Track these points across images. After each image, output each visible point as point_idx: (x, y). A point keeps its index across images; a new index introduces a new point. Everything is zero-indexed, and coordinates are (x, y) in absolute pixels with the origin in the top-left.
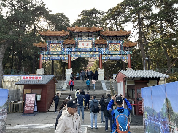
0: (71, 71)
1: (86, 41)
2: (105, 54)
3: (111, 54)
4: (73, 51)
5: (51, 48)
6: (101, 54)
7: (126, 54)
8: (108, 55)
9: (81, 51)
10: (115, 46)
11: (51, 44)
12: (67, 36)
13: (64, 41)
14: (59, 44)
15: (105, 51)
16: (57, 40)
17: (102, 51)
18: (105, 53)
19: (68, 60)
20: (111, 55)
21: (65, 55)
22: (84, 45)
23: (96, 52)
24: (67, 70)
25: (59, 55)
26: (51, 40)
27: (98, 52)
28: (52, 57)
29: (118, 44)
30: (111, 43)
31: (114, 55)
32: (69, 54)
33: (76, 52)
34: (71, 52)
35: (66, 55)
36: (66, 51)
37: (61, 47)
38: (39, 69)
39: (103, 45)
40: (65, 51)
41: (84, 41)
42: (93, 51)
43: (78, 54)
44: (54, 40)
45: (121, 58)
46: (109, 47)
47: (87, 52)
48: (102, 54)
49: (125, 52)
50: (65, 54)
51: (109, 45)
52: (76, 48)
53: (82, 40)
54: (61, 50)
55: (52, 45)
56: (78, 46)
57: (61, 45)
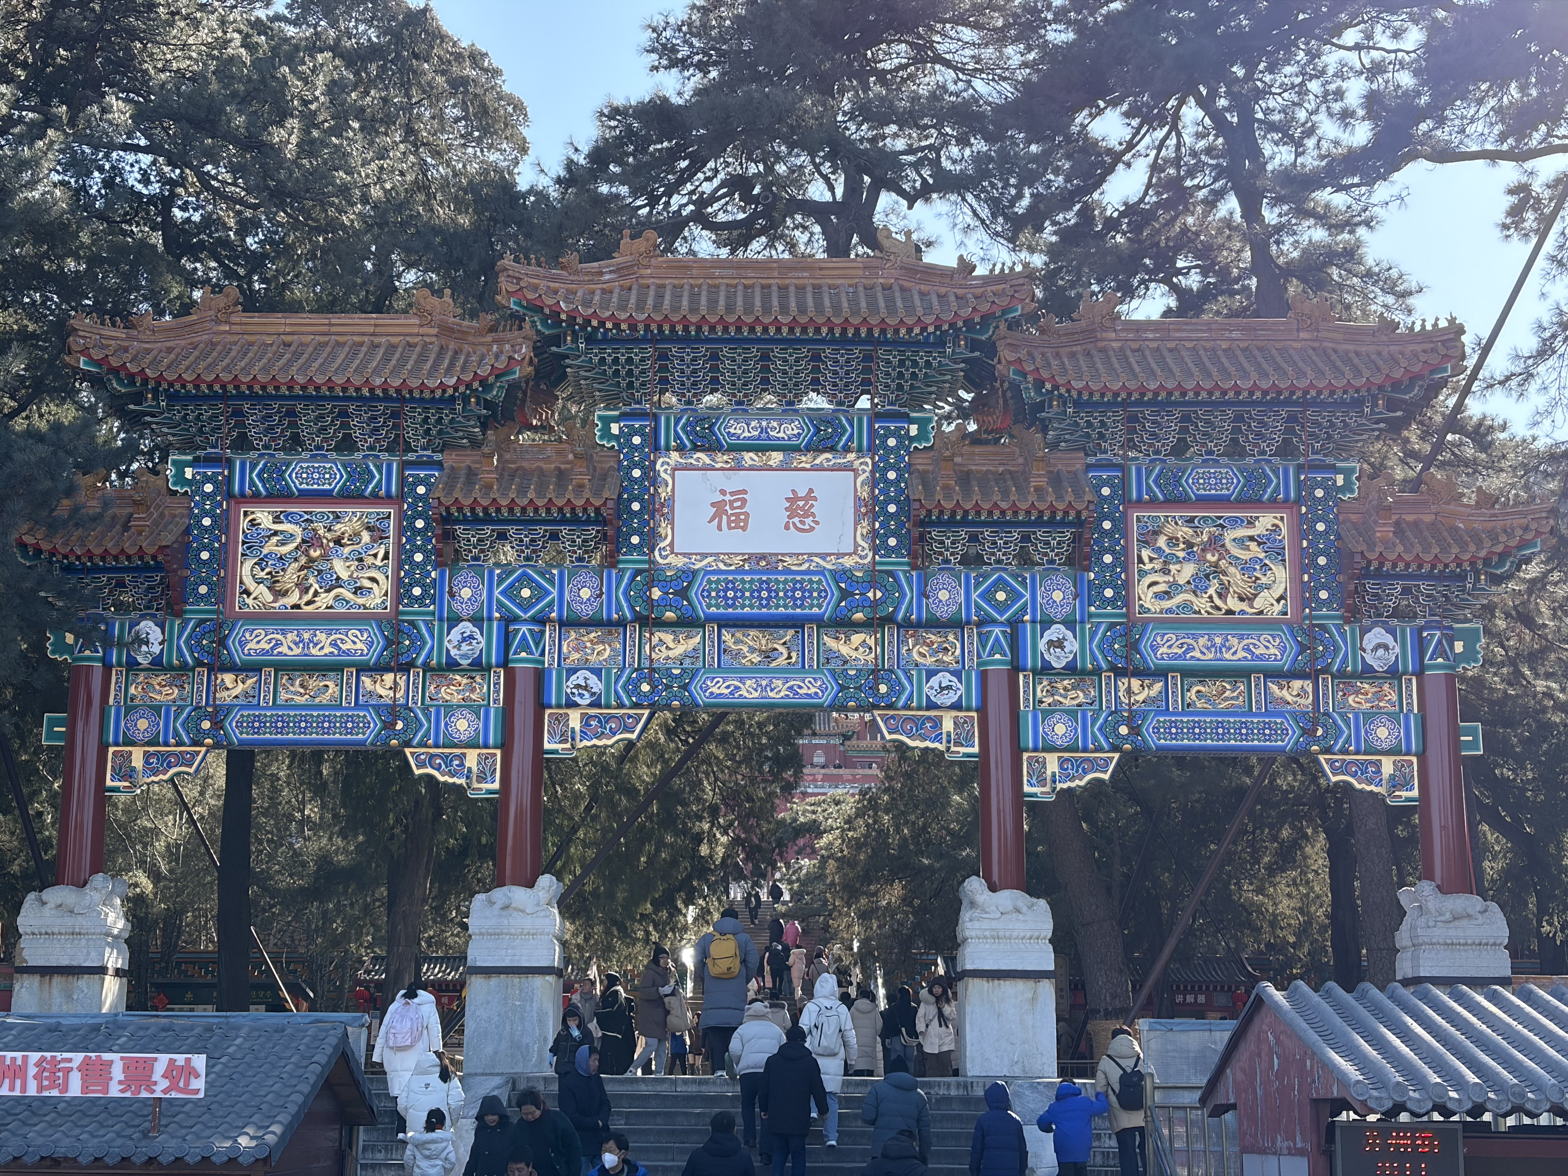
0: (552, 921)
1: (776, 457)
2: (1071, 669)
3: (1152, 661)
4: (587, 611)
5: (246, 570)
6: (999, 660)
7: (1393, 674)
8: (1120, 673)
9: (702, 609)
10: (1215, 543)
11: (243, 498)
12: (496, 394)
13: (449, 459)
14: (375, 498)
15: (1069, 624)
16: (347, 445)
17: (1015, 624)
18: (1072, 645)
19: (506, 745)
20: (1161, 673)
21: (452, 665)
22: (740, 522)
23: (934, 624)
24: (485, 913)
25: (363, 668)
26: (242, 443)
27: (956, 624)
28: (250, 700)
29: (1265, 521)
30: (1153, 503)
31: (1209, 688)
32: (522, 660)
33: (622, 623)
34: (541, 620)
35: (479, 666)
36: (476, 620)
37: (403, 557)
38: (55, 895)
39: (1039, 523)
40: (454, 620)
41: (749, 458)
42: (889, 619)
43: (660, 655)
44: (295, 443)
45: (1308, 732)
46: (1123, 560)
47: (797, 623)
48: (1016, 668)
49: (1377, 635)
50: (462, 653)
51: (1121, 526)
52: (631, 562)
53: (712, 447)
54: (401, 590)
55: (264, 517)
56: (651, 539)
57: (405, 528)
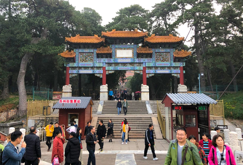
0: (107, 88)
8: (155, 67)
11: (80, 53)
12: (101, 43)
13: (97, 49)
14: (91, 52)
24: (101, 87)
26: (80, 48)
33: (112, 63)
38: (66, 86)
39: (148, 54)
44: (84, 48)
48: (146, 66)
53: (120, 48)
